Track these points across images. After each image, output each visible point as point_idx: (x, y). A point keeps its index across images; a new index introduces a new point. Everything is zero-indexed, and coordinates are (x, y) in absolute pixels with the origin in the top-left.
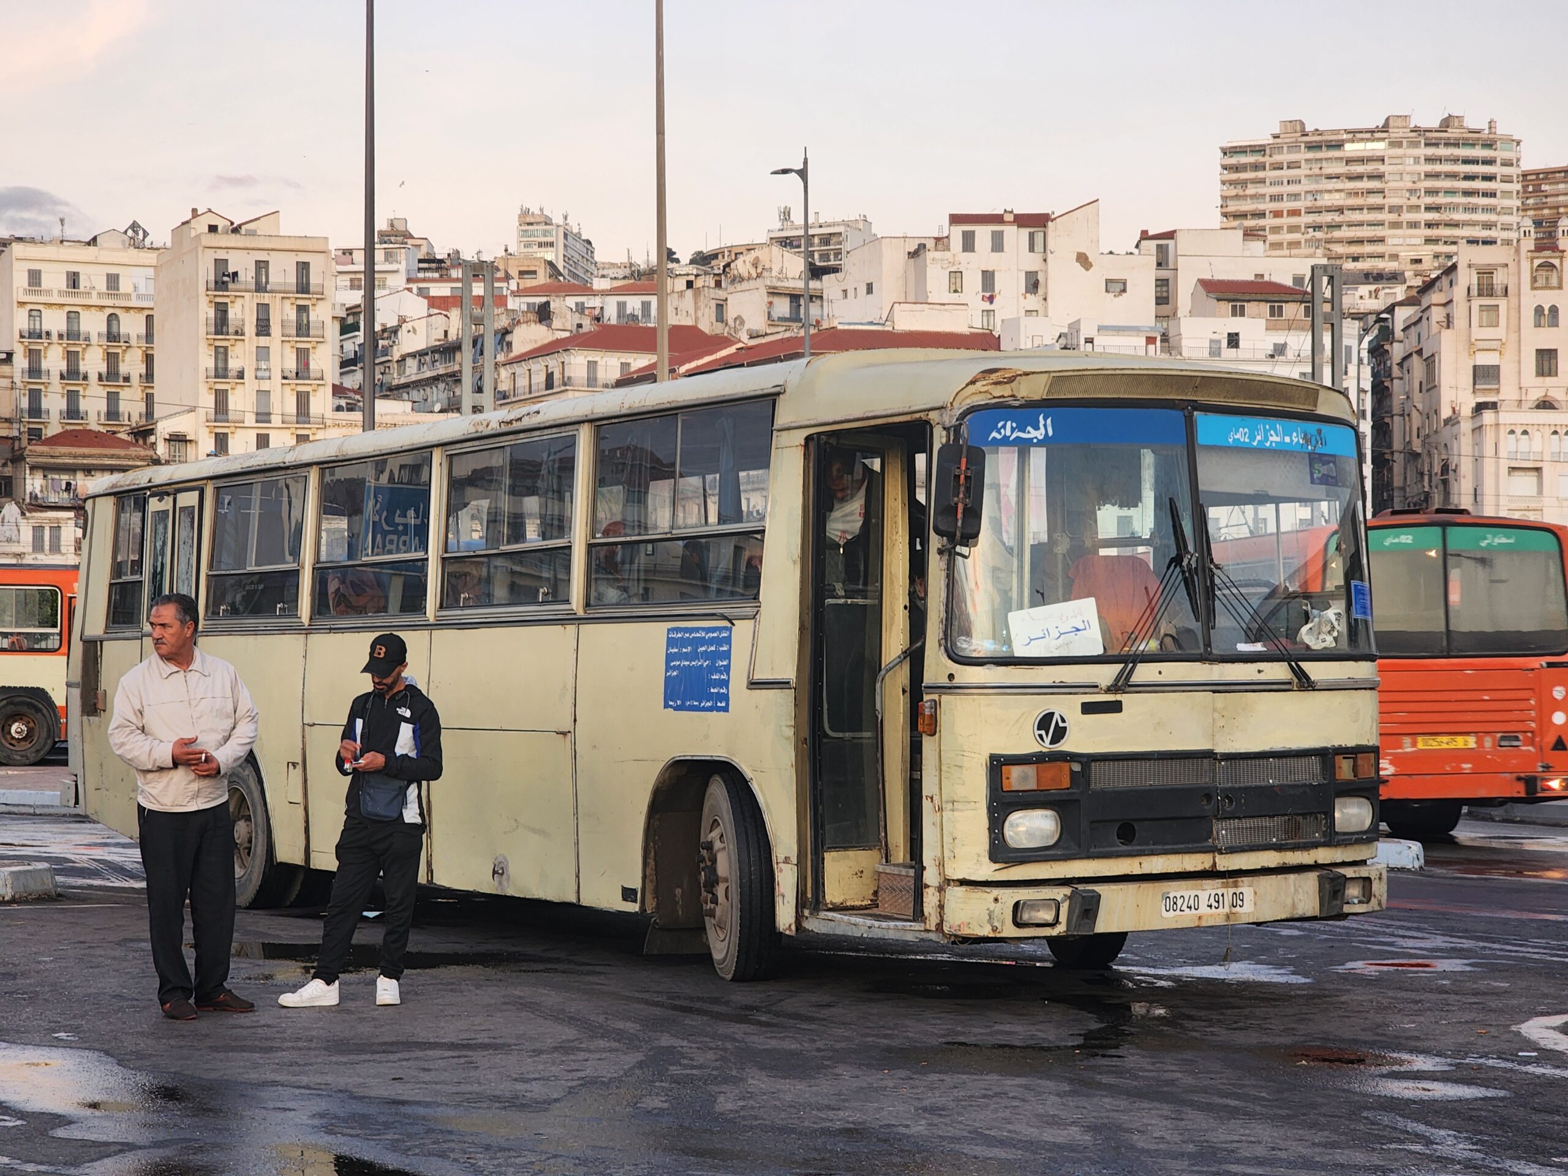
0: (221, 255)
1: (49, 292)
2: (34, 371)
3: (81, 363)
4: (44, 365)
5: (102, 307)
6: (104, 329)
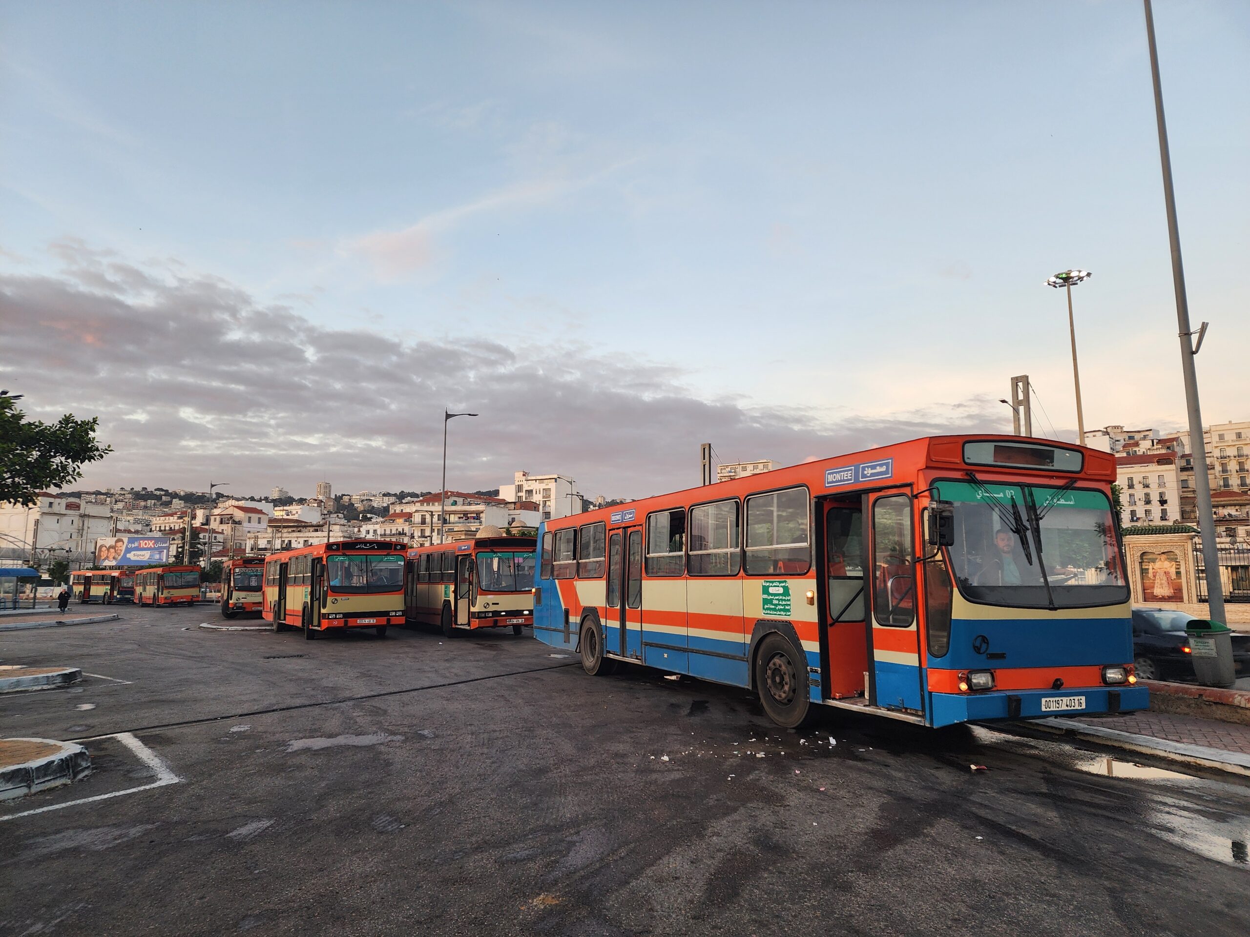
1: (1228, 441)
2: (1224, 471)
3: (1245, 465)
4: (1229, 468)
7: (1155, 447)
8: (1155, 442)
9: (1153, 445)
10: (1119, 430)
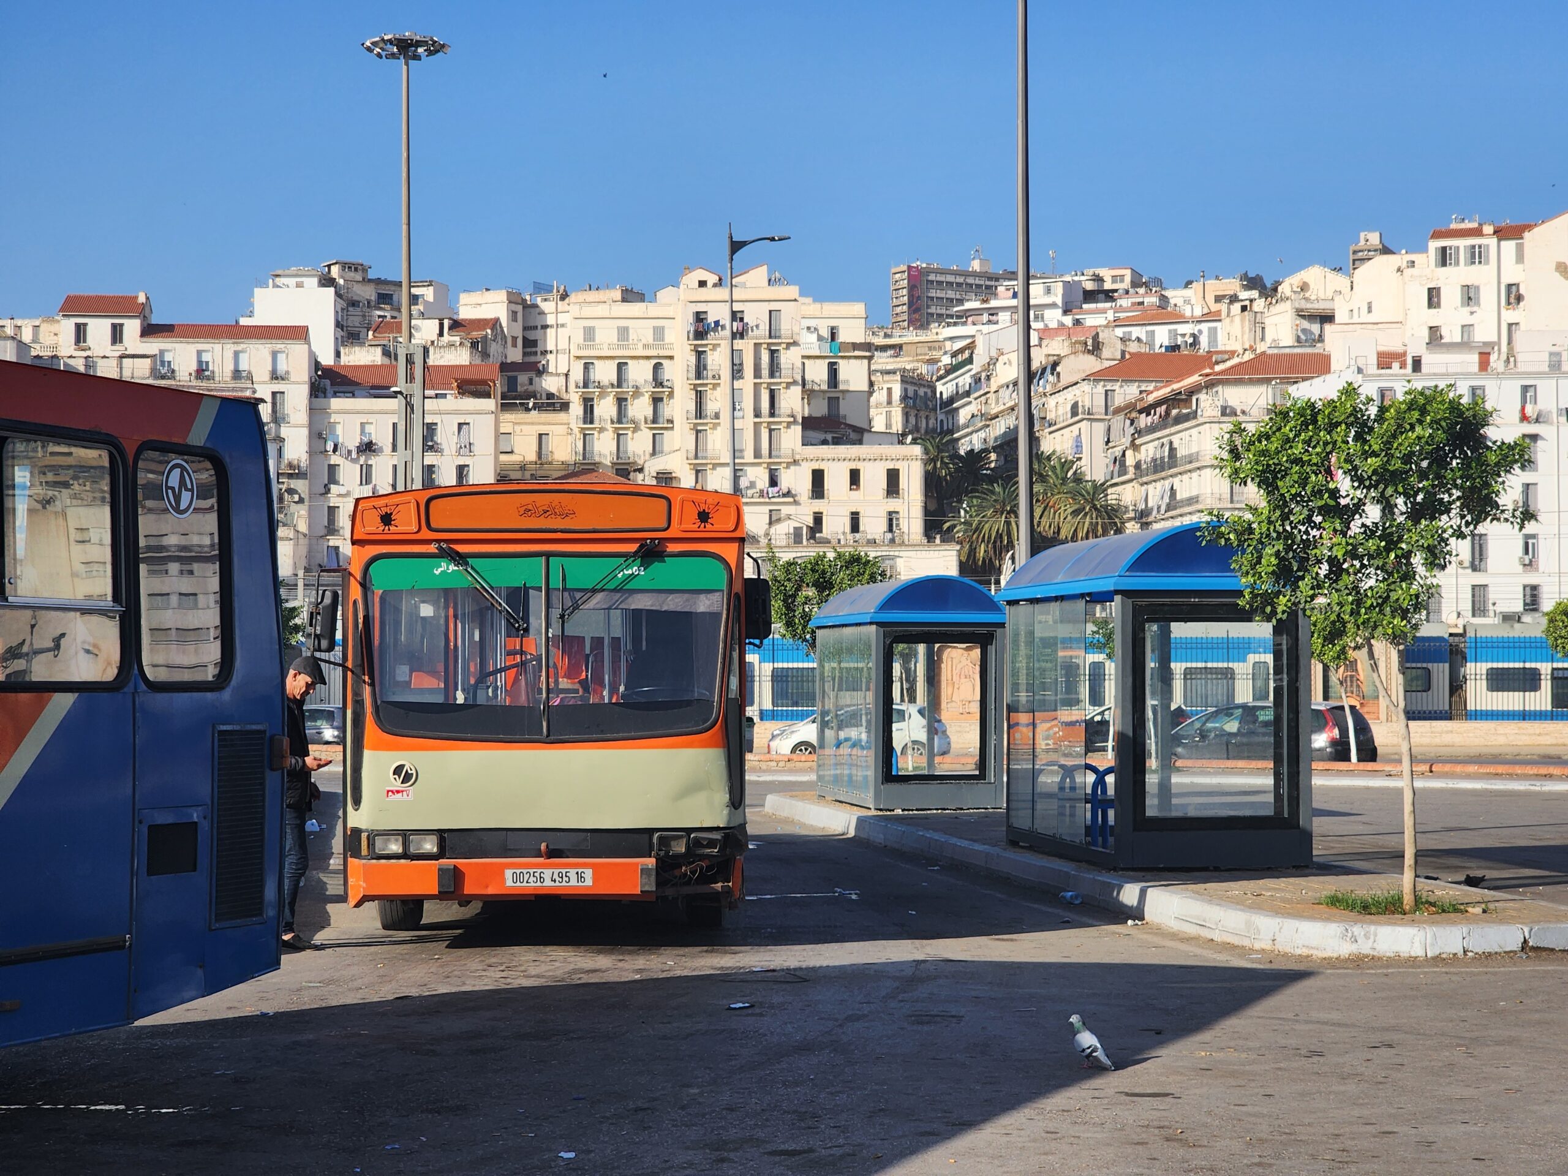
0: (701, 308)
1: (601, 346)
2: (588, 417)
3: (630, 408)
4: (597, 412)
5: (648, 358)
6: (650, 377)
7: (446, 338)
8: (446, 323)
9: (441, 334)
10: (359, 277)
